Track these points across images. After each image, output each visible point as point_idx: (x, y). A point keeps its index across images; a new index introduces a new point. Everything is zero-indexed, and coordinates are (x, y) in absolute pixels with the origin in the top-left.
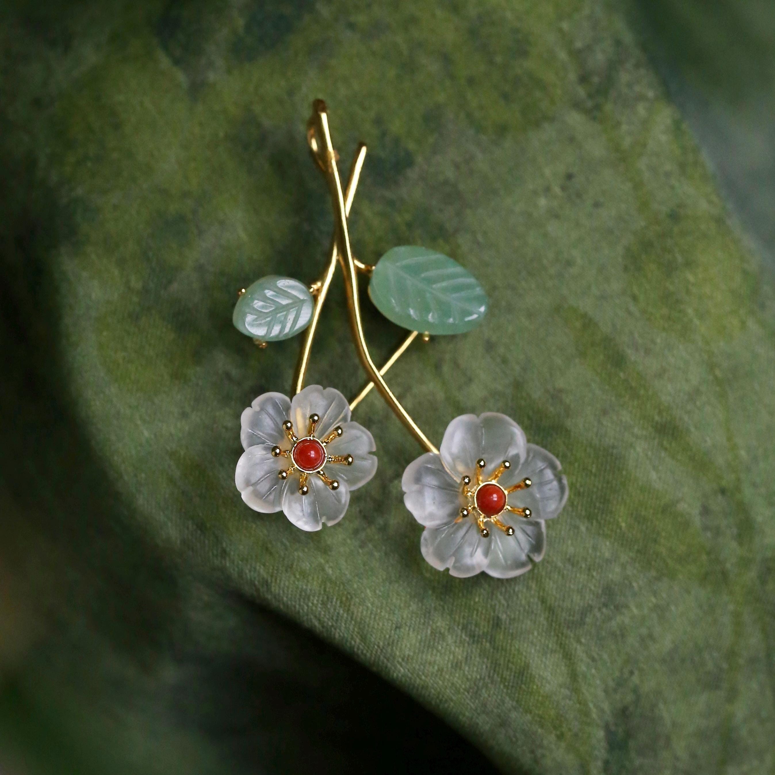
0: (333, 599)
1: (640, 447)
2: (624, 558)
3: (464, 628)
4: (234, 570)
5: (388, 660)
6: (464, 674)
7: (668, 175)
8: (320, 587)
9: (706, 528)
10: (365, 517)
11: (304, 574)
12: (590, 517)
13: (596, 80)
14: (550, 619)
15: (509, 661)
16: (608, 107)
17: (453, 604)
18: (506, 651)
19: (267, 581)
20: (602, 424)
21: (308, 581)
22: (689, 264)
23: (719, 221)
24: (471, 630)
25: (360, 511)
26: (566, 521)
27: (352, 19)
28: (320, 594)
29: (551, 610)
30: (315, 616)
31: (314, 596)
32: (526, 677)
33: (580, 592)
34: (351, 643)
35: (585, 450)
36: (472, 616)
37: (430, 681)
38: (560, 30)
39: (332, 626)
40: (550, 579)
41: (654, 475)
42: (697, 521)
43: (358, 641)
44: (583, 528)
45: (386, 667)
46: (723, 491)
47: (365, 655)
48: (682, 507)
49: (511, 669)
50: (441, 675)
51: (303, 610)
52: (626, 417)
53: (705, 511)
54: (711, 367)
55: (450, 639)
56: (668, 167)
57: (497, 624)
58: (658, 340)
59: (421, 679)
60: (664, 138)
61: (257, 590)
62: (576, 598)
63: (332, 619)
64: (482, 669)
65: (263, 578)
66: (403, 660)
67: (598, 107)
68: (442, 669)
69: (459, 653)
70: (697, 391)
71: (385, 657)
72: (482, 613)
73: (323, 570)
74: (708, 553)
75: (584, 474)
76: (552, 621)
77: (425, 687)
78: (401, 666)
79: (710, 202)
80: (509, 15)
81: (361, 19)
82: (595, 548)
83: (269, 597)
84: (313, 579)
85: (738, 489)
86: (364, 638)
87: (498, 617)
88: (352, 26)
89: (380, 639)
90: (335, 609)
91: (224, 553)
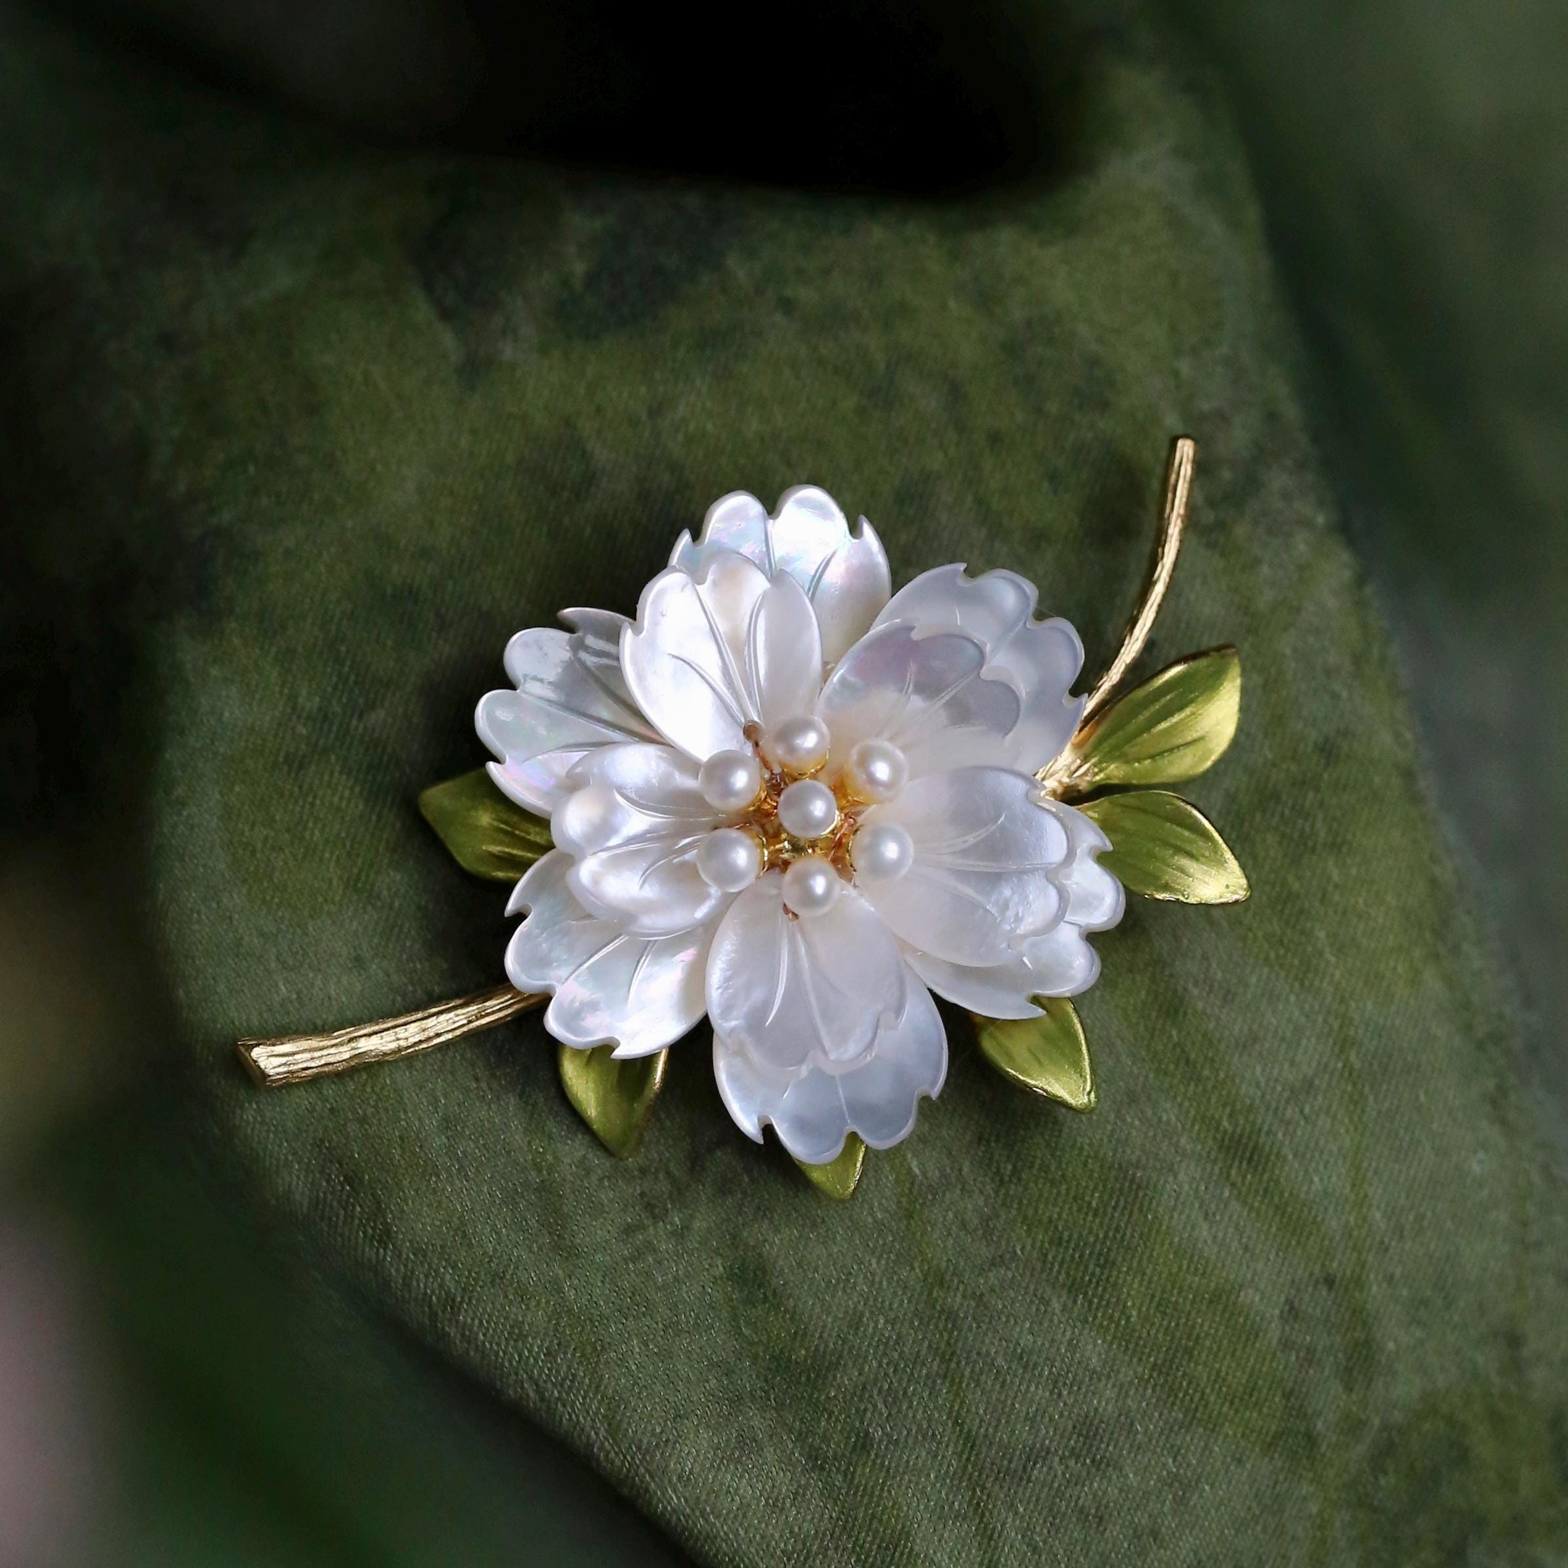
0: (568, 1347)
1: (1187, 1173)
2: (1126, 1374)
3: (801, 1438)
4: (397, 1270)
5: (652, 1477)
6: (786, 1522)
7: (1328, 673)
8: (550, 1321)
9: (1286, 1345)
10: (649, 1207)
11: (523, 1294)
12: (1074, 1288)
13: (1226, 475)
14: (965, 1457)
15: (873, 1516)
16: (1241, 530)
17: (785, 1393)
18: (872, 1495)
19: (453, 1300)
20: (1124, 1121)
21: (528, 1308)
22: (1336, 847)
23: (1408, 775)
24: (811, 1446)
25: (642, 1194)
26: (1027, 1288)
27: (789, 293)
28: (546, 1334)
29: (970, 1442)
30: (531, 1378)
31: (534, 1338)
32: (902, 1554)
33: (1032, 1420)
34: (589, 1437)
35: (1085, 1164)
36: (819, 1422)
37: (722, 1528)
38: (1176, 374)
39: (559, 1399)
40: (978, 1385)
41: (1204, 1232)
42: (1274, 1332)
43: (602, 1433)
44: (1056, 1305)
45: (647, 1490)
46: (1330, 1282)
47: (612, 1463)
48: (1249, 1297)
49: (877, 1531)
50: (744, 1516)
51: (510, 1362)
52: (1170, 1114)
53: (1292, 1311)
54: (1344, 1045)
55: (769, 1453)
56: (1332, 659)
57: (864, 1443)
58: (1253, 980)
59: (706, 1520)
60: (1332, 603)
61: (433, 1316)
62: (1023, 1430)
63: (562, 1386)
64: (821, 1519)
65: (448, 1293)
66: (680, 1478)
67: (1221, 526)
68: (749, 1505)
69: (784, 1483)
70: (1309, 1086)
71: (647, 1470)
72: (837, 1420)
73: (560, 1290)
74: (1287, 1396)
75: (1075, 1208)
76: (968, 1459)
77: (711, 1538)
78: (675, 1491)
79: (1397, 736)
80: (1083, 329)
81: (806, 295)
82: (1072, 1346)
83: (452, 1331)
84: (538, 1304)
85: (1358, 1282)
86: (614, 1429)
87: (867, 1433)
88: (787, 306)
89: (643, 1433)
90: (569, 1368)
91: (385, 1237)
